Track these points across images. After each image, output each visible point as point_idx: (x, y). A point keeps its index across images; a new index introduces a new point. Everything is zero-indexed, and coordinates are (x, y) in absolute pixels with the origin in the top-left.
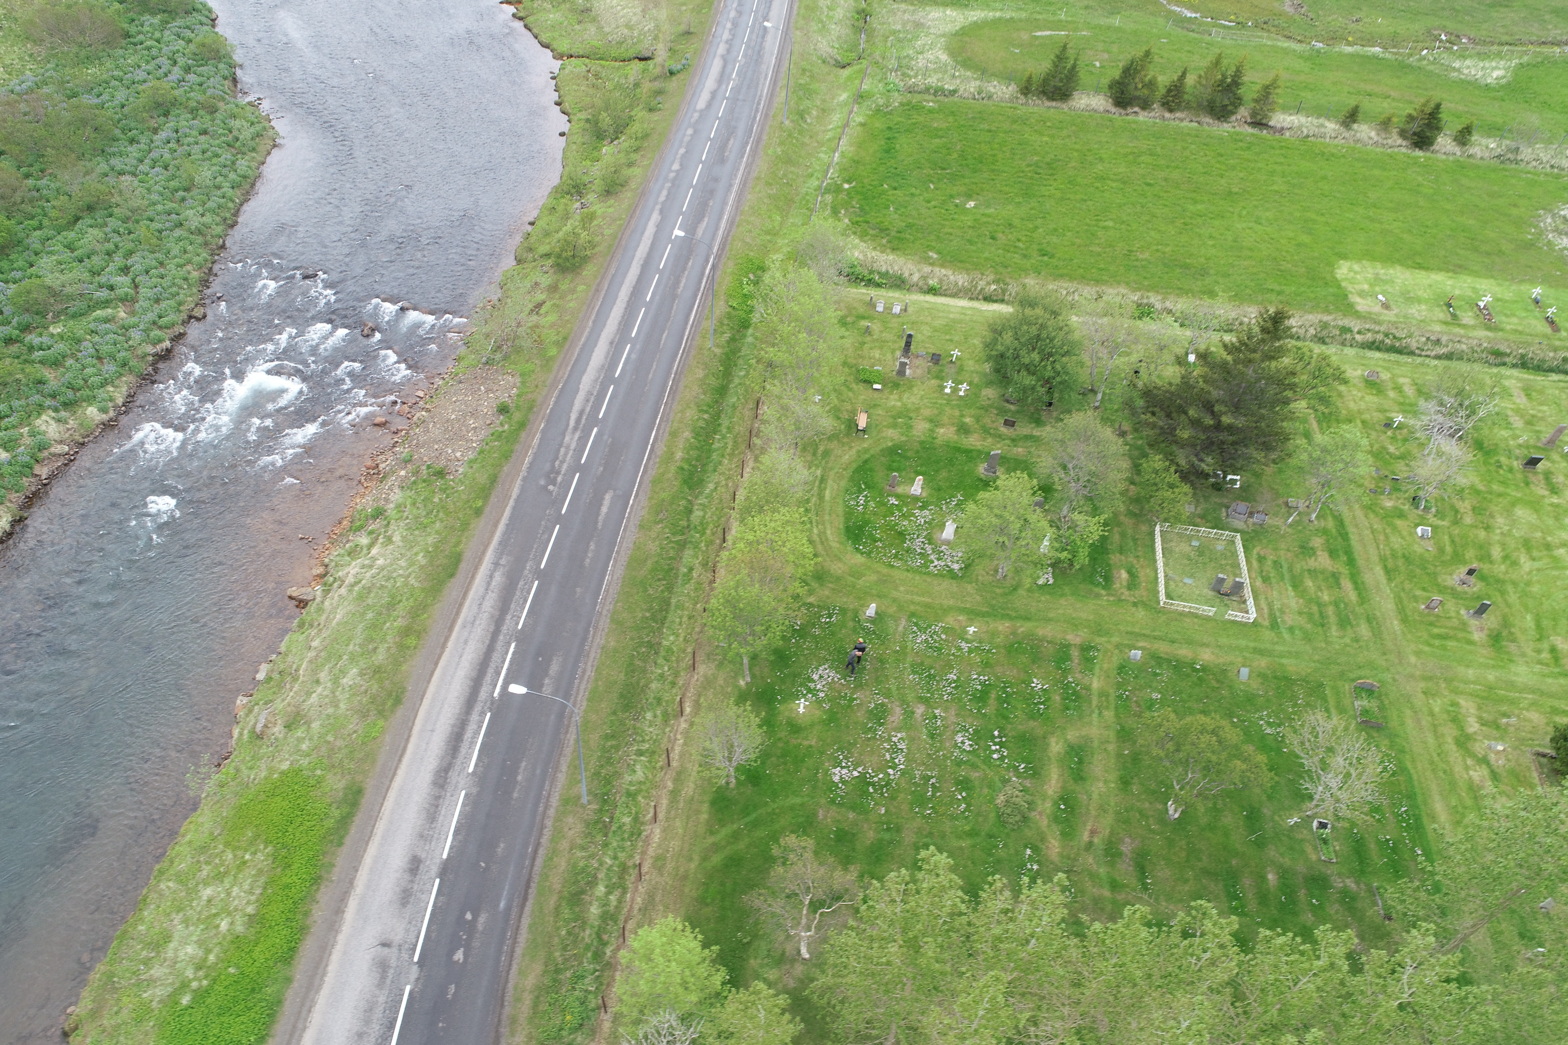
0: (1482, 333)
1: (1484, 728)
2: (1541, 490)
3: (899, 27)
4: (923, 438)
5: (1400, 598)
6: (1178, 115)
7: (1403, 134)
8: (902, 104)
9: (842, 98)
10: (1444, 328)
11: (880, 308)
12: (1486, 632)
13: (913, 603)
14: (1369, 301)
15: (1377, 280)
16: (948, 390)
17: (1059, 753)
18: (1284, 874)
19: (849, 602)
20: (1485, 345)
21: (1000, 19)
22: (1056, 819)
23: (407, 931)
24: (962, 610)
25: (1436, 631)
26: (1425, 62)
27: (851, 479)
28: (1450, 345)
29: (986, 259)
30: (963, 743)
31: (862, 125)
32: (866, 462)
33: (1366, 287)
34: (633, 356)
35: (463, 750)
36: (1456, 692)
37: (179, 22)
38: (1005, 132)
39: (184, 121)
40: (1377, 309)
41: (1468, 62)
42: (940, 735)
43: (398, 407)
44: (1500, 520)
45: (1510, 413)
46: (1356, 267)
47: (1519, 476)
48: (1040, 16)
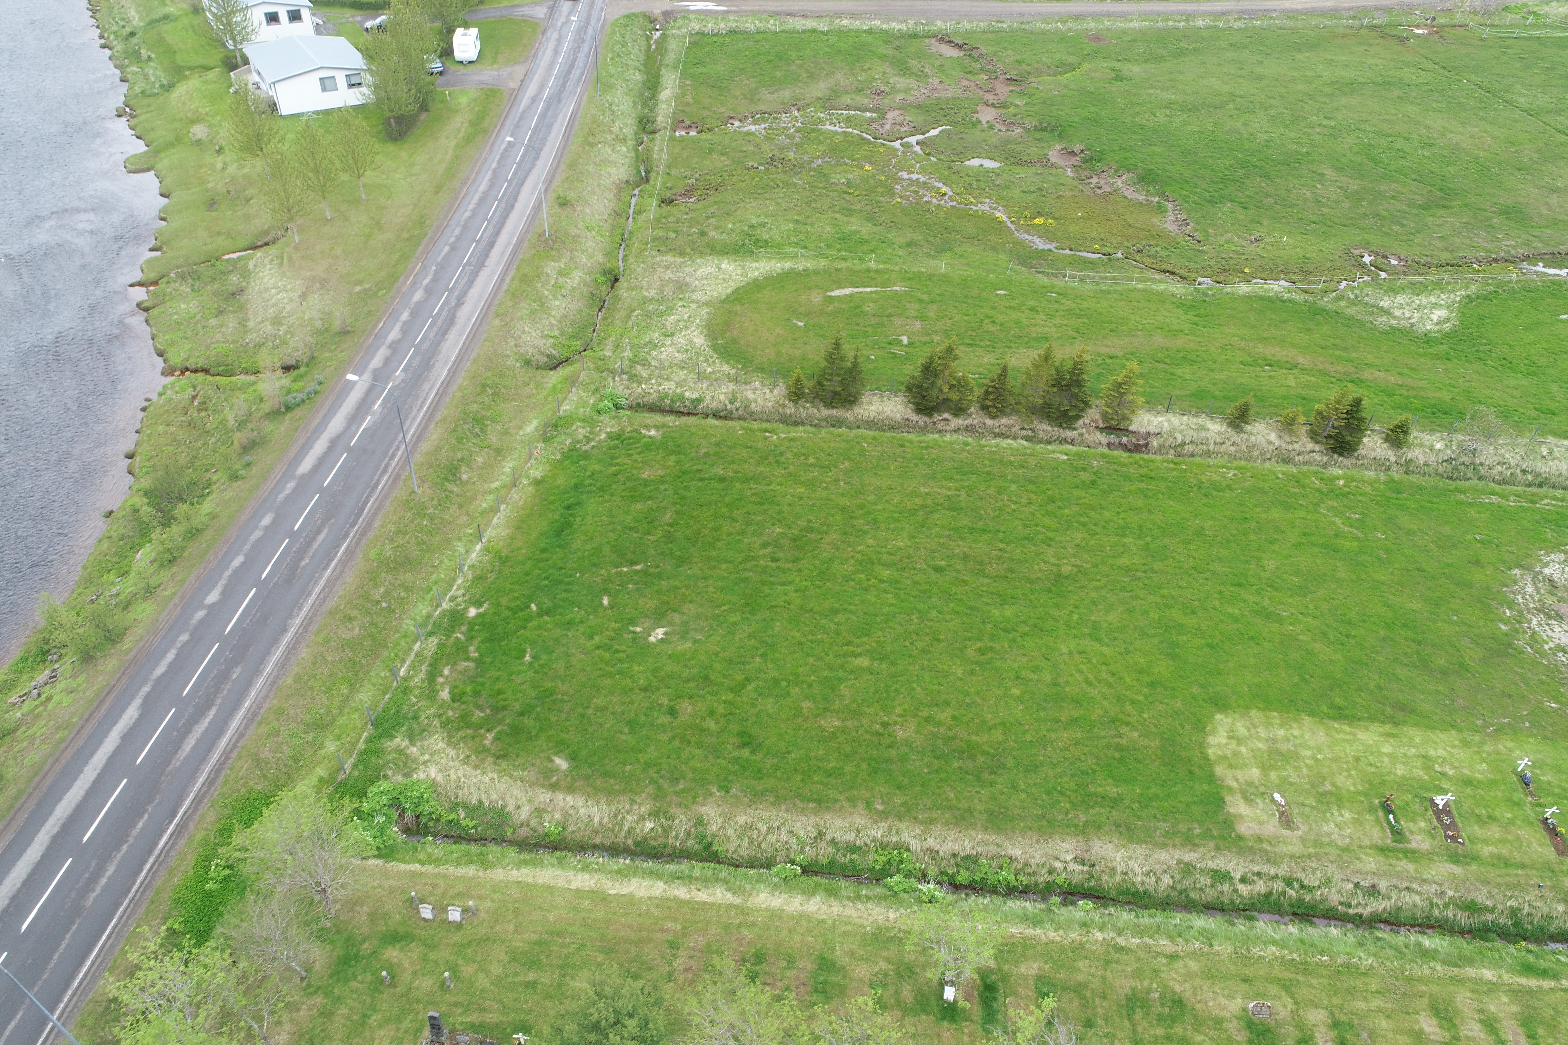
0: (1443, 868)
6: (1004, 421)
7: (1314, 435)
9: (529, 429)
10: (1382, 861)
11: (426, 911)
14: (1259, 809)
15: (1274, 753)
20: (1450, 893)
21: (788, 273)
26: (1343, 303)
33: (1255, 773)
41: (1400, 299)
46: (1241, 729)
48: (843, 265)
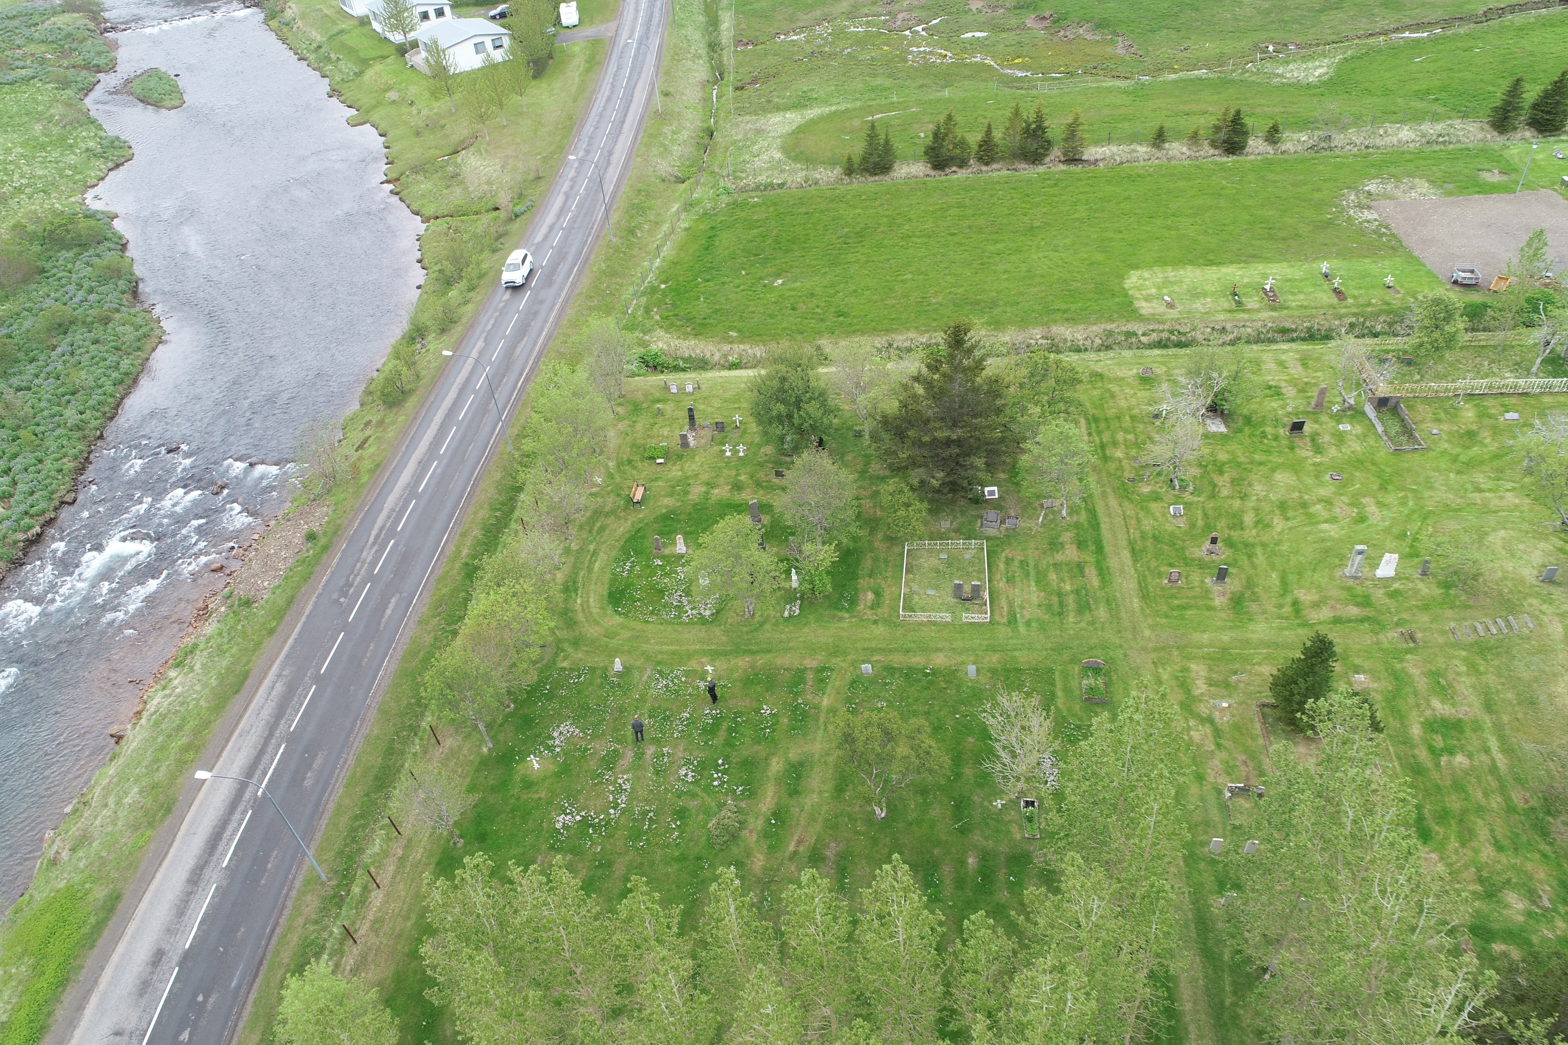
0: (1266, 314)
1: (1212, 689)
2: (1305, 452)
3: (740, 137)
4: (697, 501)
5: (1144, 576)
6: (995, 166)
7: (1213, 144)
8: (728, 205)
9: (674, 210)
10: (1229, 316)
11: (674, 390)
12: (1228, 596)
13: (660, 652)
14: (1155, 303)
15: (1167, 282)
16: (728, 454)
17: (778, 772)
18: (985, 856)
19: (598, 661)
20: (1270, 325)
21: (835, 112)
22: (766, 835)
23: (140, 1018)
24: (704, 653)
25: (1176, 602)
26: (1247, 75)
27: (623, 548)
28: (1235, 330)
29: (784, 329)
30: (686, 775)
31: (687, 229)
32: (639, 531)
33: (1154, 291)
34: (439, 471)
35: (220, 848)
36: (1189, 658)
37: (91, 252)
38: (822, 211)
39: (79, 335)
40: (1162, 309)
41: (1291, 67)
42: (665, 771)
43: (235, 551)
44: (1258, 487)
45: (1283, 384)
46: (1146, 275)
47: (1284, 442)
48: (874, 103)
